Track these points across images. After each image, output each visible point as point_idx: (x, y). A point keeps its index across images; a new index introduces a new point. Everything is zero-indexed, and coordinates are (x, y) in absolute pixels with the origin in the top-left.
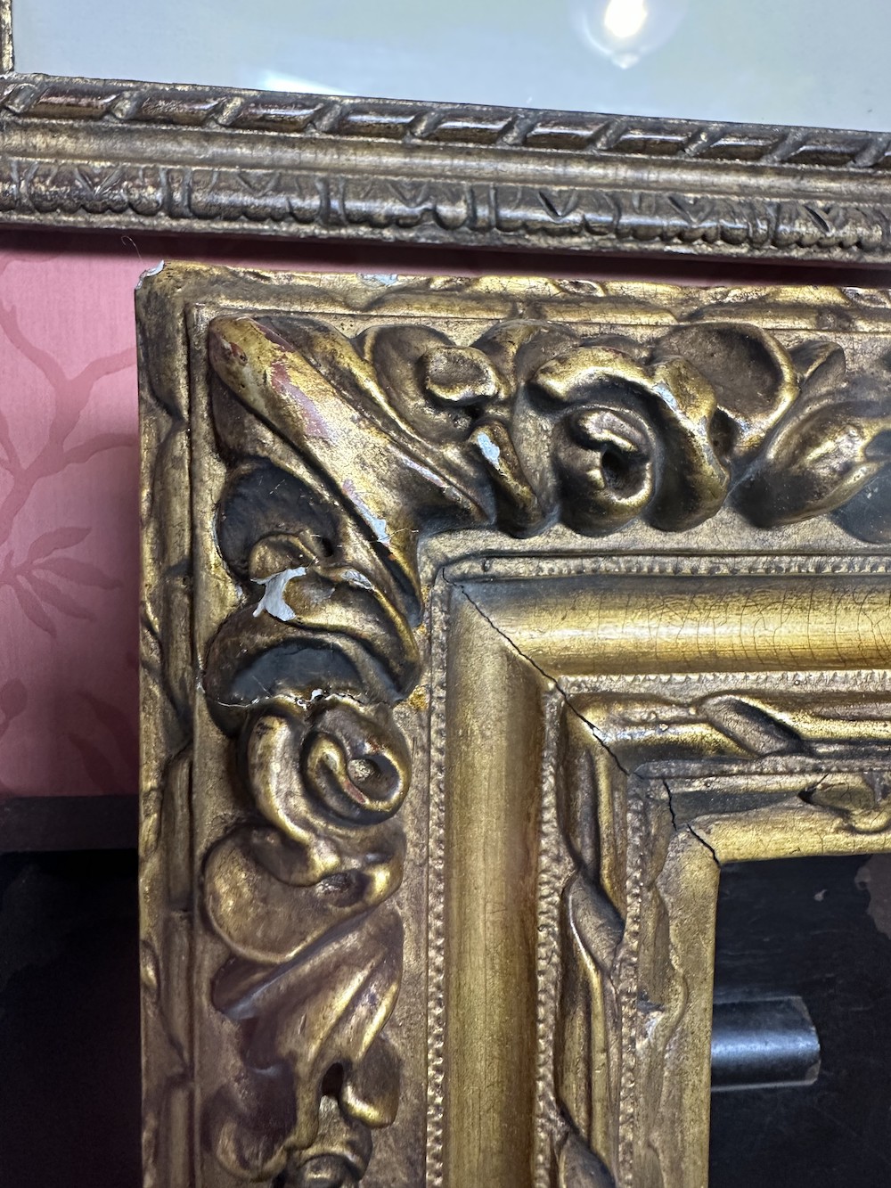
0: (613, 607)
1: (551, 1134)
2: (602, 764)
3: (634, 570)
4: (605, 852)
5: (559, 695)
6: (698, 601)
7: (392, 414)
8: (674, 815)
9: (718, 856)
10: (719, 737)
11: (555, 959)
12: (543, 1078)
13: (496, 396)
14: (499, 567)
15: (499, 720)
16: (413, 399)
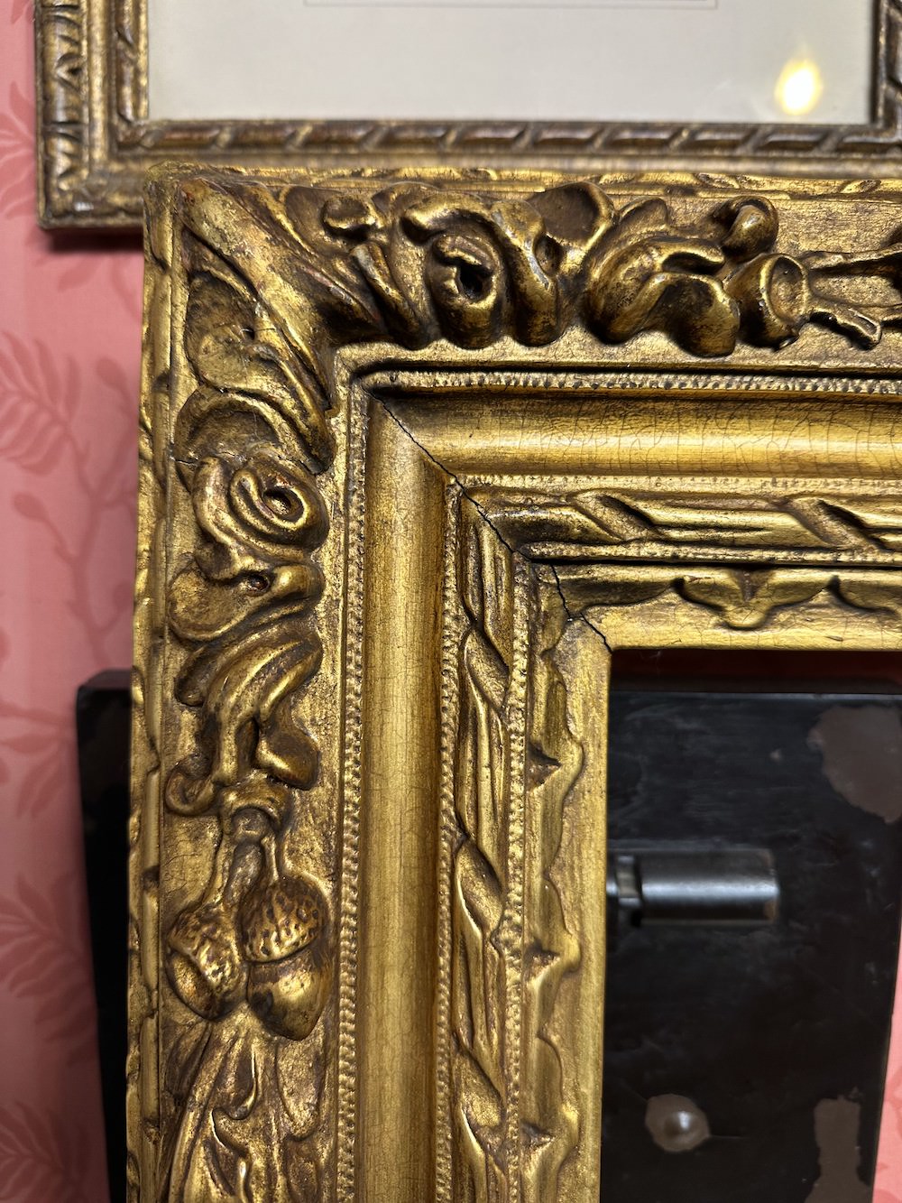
0: (511, 428)
1: (451, 844)
2: (487, 535)
3: (513, 383)
4: (487, 605)
5: (459, 488)
6: (580, 423)
7: (297, 237)
8: (564, 599)
9: (608, 642)
10: (582, 518)
11: (454, 699)
12: (445, 796)
13: (374, 225)
14: (405, 378)
15: (418, 514)
16: (315, 230)
